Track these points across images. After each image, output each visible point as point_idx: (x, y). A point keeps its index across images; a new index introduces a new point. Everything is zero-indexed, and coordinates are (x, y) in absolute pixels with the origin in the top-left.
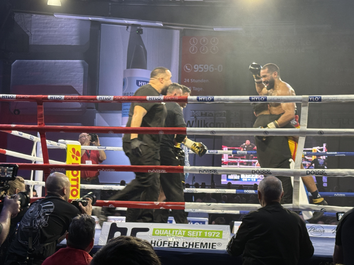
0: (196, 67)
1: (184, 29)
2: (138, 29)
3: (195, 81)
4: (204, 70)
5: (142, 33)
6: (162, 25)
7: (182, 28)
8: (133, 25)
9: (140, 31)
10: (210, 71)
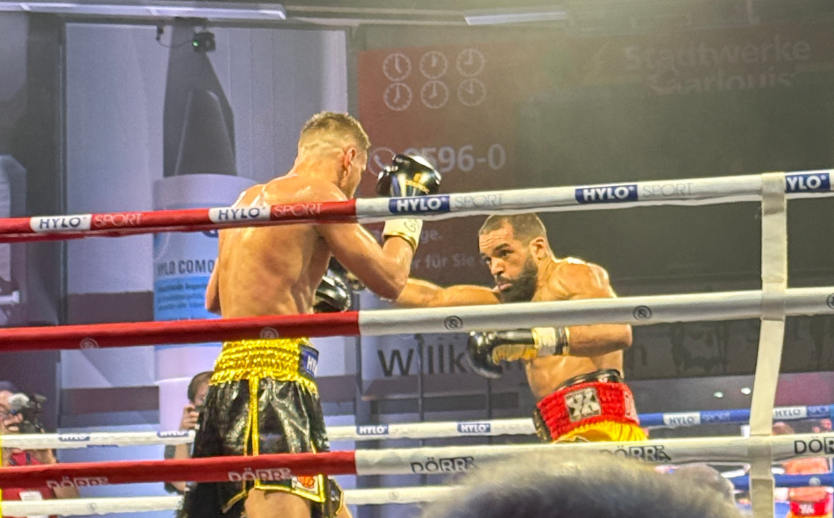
1: (362, 26)
2: (196, 35)
4: (440, 164)
5: (212, 47)
6: (282, 15)
7: (355, 23)
8: (178, 21)
9: (206, 42)
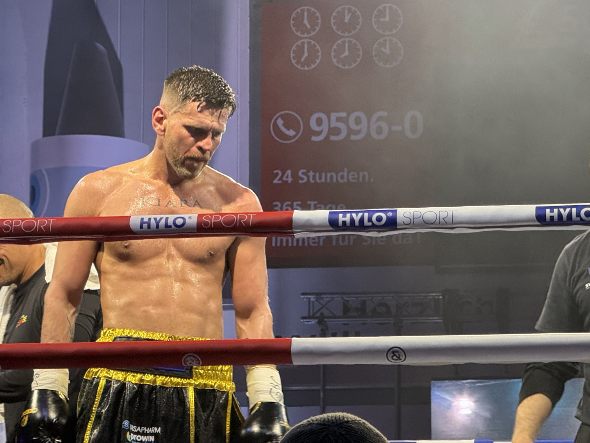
0: (319, 122)
3: (314, 177)
4: (351, 132)
10: (374, 135)
